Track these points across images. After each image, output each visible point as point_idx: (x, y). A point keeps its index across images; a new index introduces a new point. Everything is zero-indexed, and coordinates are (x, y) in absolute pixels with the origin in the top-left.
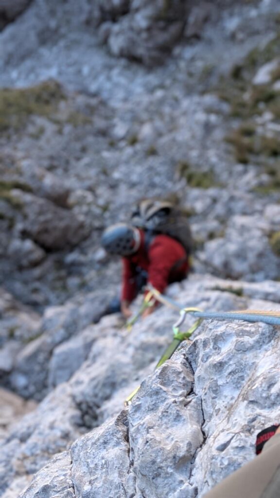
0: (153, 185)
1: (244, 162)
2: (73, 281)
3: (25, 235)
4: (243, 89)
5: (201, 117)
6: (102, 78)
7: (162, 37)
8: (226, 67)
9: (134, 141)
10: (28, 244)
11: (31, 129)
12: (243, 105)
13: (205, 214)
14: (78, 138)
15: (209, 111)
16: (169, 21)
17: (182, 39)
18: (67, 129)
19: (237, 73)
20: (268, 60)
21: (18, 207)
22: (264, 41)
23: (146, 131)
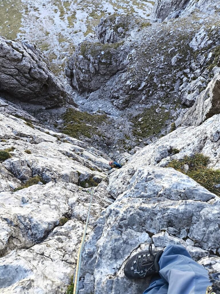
0: (121, 137)
1: (134, 136)
2: (110, 150)
3: (105, 143)
4: (136, 121)
5: (129, 126)
6: (111, 109)
7: (124, 106)
8: (134, 115)
9: (118, 129)
10: (105, 145)
11: (102, 124)
12: (136, 124)
13: (128, 144)
14: (109, 126)
15: (130, 125)
16: (126, 103)
17: (127, 107)
18: (108, 124)
19: (136, 117)
20: (142, 117)
21: (105, 139)
22: (141, 113)
23: (120, 127)
